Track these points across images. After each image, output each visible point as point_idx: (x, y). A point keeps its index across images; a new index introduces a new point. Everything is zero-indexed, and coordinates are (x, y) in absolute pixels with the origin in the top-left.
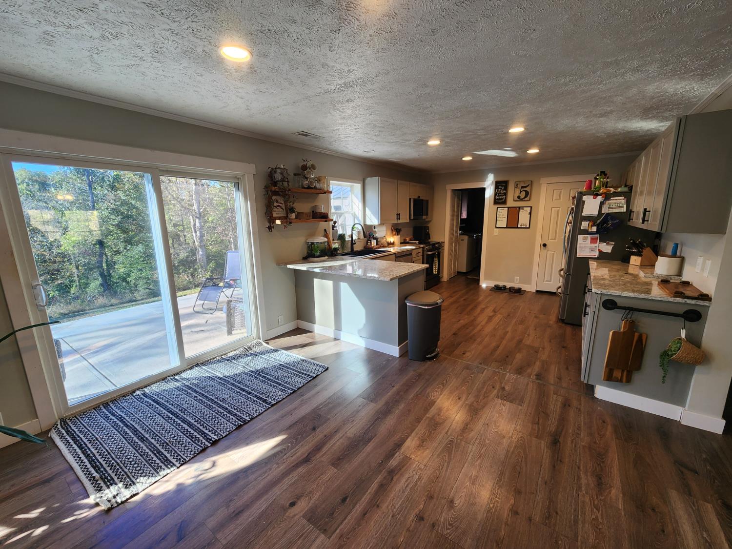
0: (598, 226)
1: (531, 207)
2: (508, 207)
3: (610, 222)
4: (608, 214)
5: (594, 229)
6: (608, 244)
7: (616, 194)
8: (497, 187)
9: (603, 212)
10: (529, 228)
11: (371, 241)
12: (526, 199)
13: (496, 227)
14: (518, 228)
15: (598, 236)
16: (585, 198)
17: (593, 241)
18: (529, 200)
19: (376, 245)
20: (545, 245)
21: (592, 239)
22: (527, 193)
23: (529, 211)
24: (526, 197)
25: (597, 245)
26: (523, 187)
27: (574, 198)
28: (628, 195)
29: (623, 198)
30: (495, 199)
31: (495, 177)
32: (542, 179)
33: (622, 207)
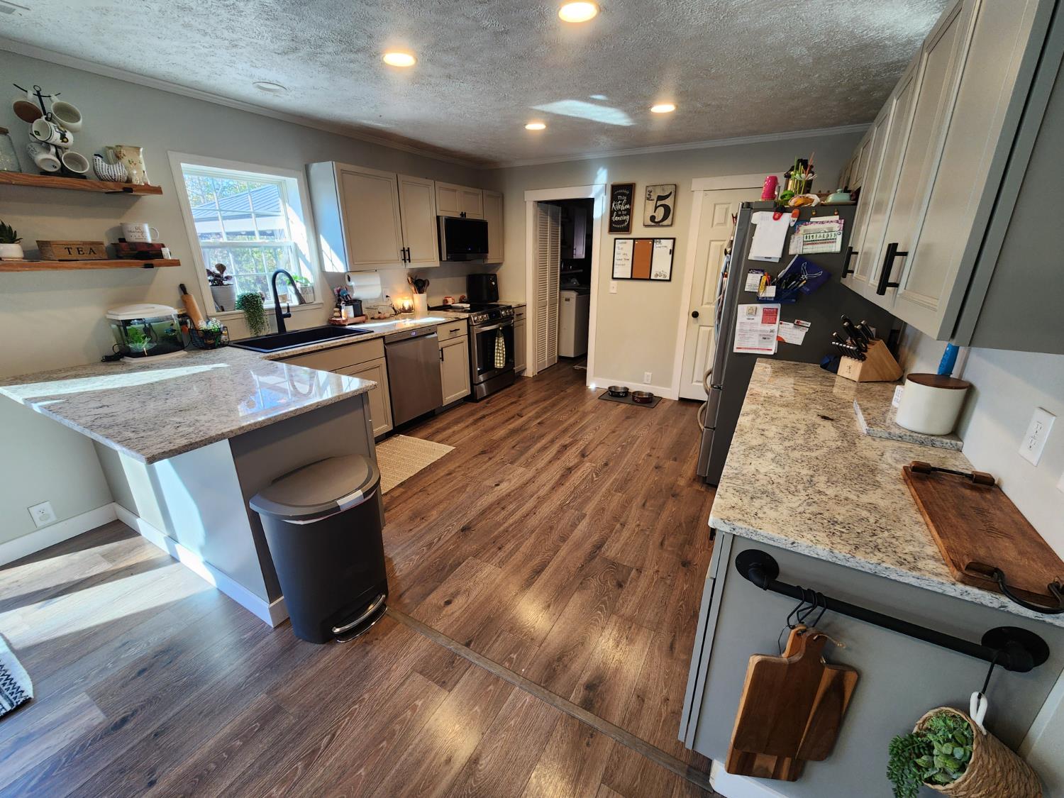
0: (778, 284)
1: (674, 239)
2: (634, 239)
3: (805, 277)
4: (802, 258)
5: (771, 292)
6: (798, 325)
7: (824, 210)
8: (614, 198)
9: (791, 252)
10: (670, 280)
11: (340, 308)
12: (665, 223)
13: (613, 278)
14: (650, 279)
15: (778, 306)
16: (756, 217)
17: (768, 317)
18: (671, 225)
19: (355, 316)
20: (695, 315)
21: (766, 312)
22: (667, 210)
23: (670, 247)
24: (665, 218)
25: (775, 327)
26: (660, 198)
27: (735, 218)
28: (848, 212)
29: (837, 218)
30: (611, 222)
31: (609, 177)
32: (694, 181)
33: (833, 241)
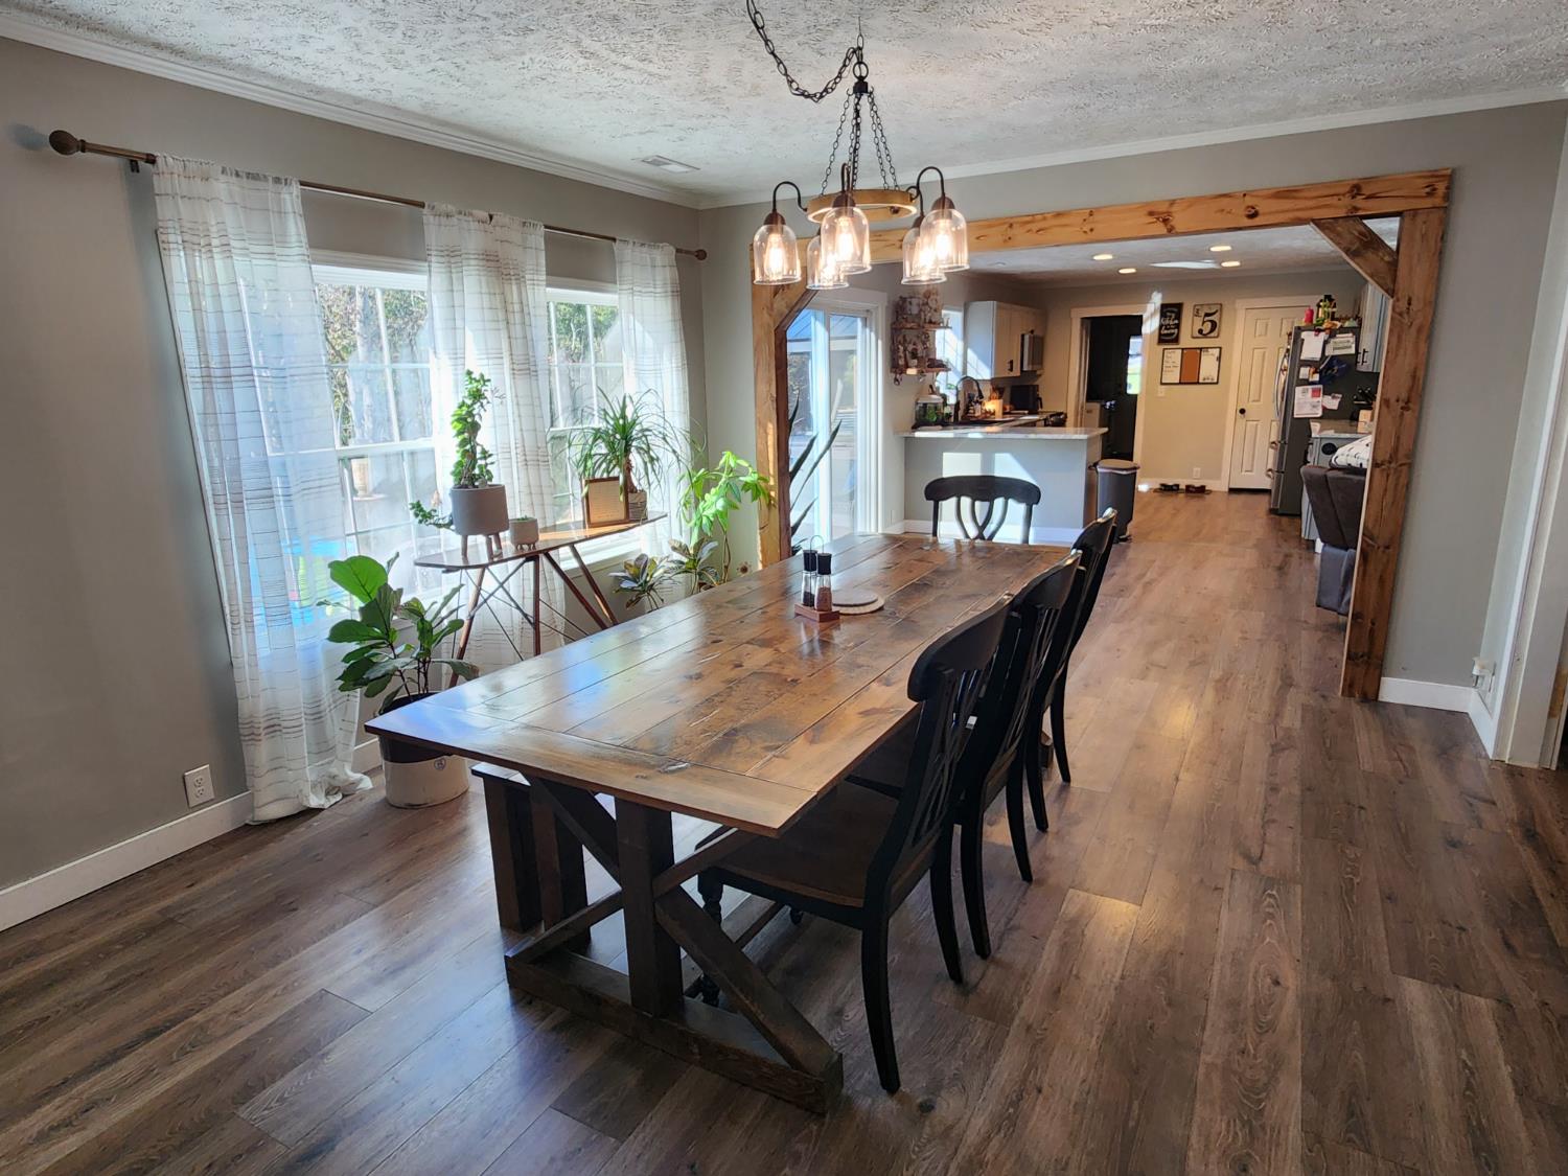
0: (1320, 373)
1: (1221, 348)
2: (1183, 349)
3: (1336, 368)
4: (1333, 357)
5: (1316, 377)
6: (1334, 397)
7: (1343, 330)
8: (1163, 315)
9: (1327, 354)
10: (1217, 383)
12: (1212, 335)
13: (1162, 384)
14: (1198, 383)
15: (1321, 386)
16: (1304, 335)
17: (1315, 393)
18: (1217, 337)
20: (1242, 411)
21: (1314, 391)
22: (1214, 325)
23: (1217, 354)
24: (1212, 330)
25: (1320, 399)
26: (1207, 315)
27: (1290, 334)
28: (1356, 332)
29: (1351, 335)
30: (1160, 335)
31: (1163, 298)
32: (1238, 301)
33: (1350, 347)
